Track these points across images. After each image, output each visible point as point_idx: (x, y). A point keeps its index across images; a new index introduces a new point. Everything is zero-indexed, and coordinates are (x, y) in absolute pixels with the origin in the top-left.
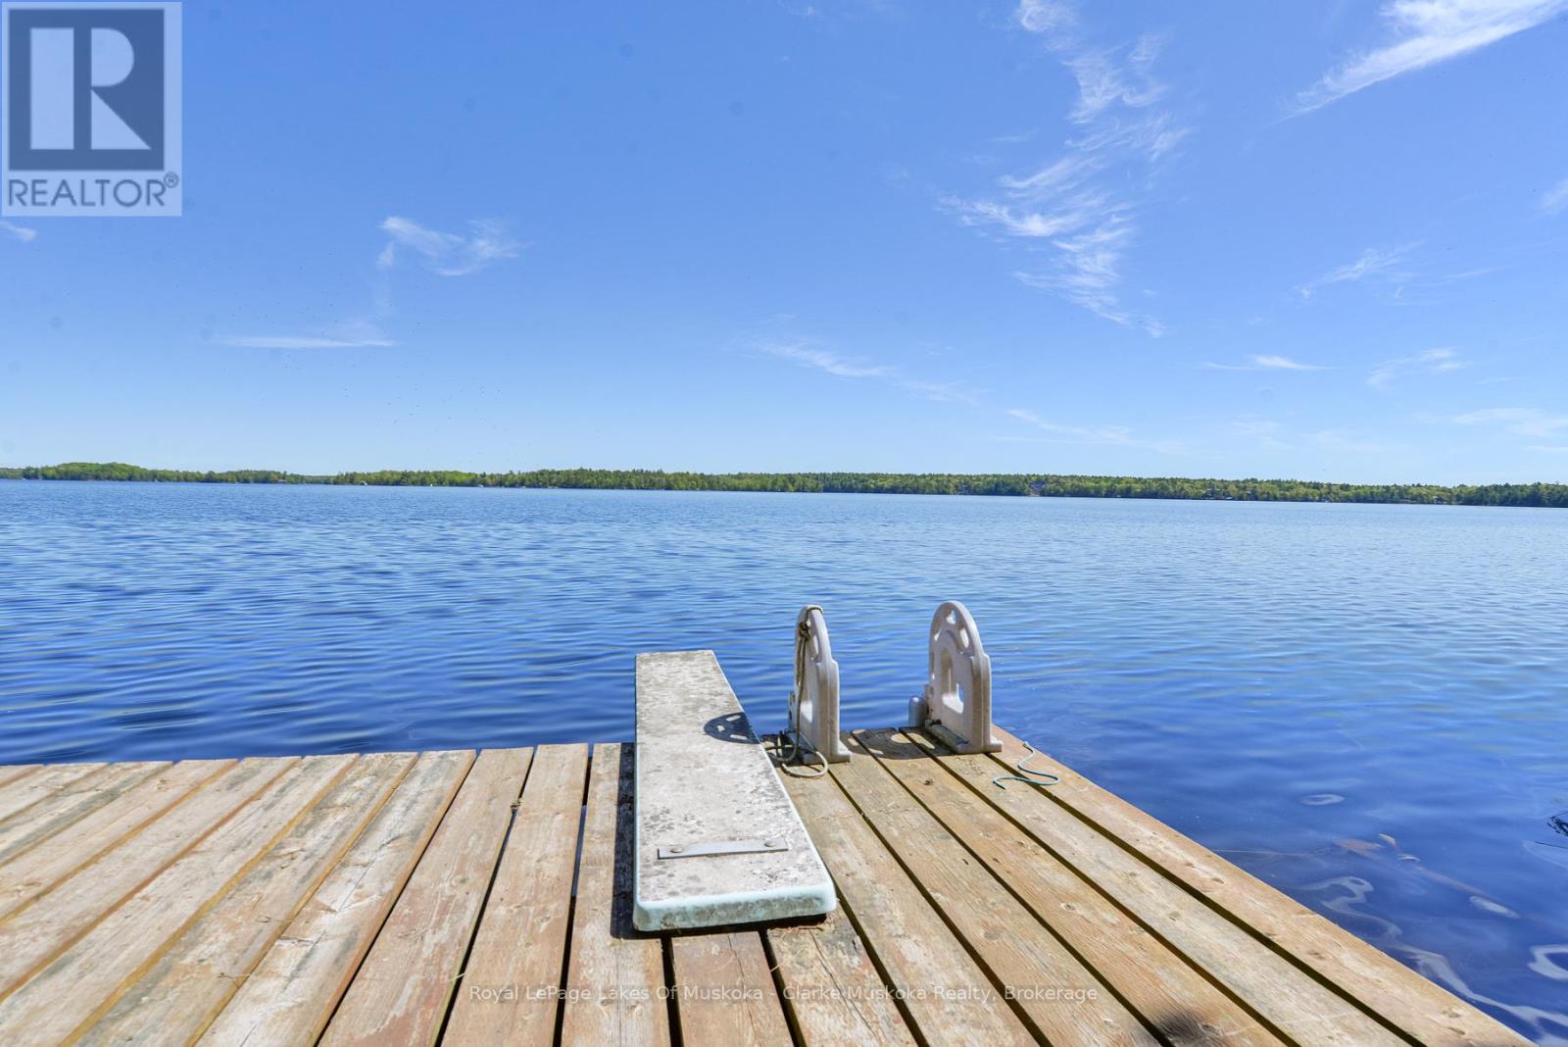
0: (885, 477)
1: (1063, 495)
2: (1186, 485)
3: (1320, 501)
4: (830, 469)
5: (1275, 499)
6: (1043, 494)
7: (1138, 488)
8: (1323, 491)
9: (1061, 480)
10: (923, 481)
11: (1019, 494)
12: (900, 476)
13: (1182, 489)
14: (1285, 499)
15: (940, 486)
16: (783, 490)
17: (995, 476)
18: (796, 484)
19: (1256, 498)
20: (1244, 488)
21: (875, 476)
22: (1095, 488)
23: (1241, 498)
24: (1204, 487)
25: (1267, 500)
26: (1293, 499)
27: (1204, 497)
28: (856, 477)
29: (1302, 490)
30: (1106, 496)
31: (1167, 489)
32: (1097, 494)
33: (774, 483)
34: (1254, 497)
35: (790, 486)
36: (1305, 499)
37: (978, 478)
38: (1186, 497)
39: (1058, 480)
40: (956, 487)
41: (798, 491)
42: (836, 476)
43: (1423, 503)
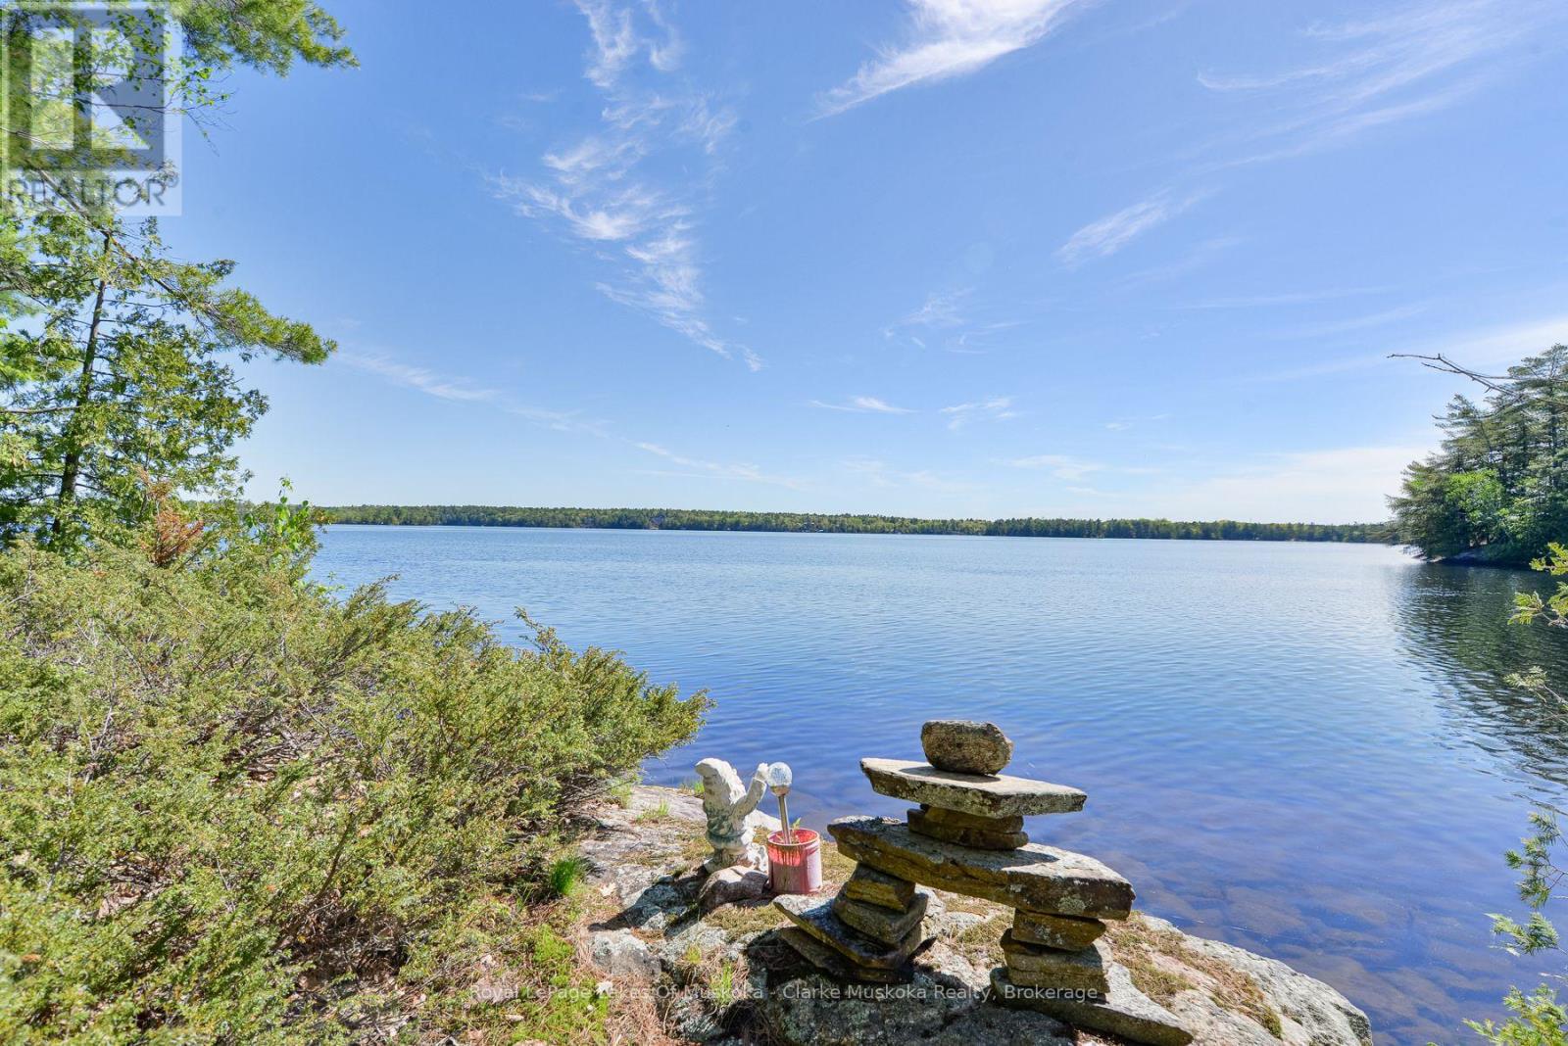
0: (513, 510)
1: (678, 528)
2: (787, 520)
3: (894, 532)
4: (460, 502)
5: (859, 531)
6: (661, 527)
7: (746, 522)
8: (897, 524)
9: (680, 514)
10: (551, 515)
11: (640, 527)
12: (530, 509)
13: (783, 523)
14: (866, 531)
15: (563, 519)
16: (386, 522)
17: (623, 510)
18: (403, 516)
19: (844, 531)
20: (835, 523)
21: (504, 510)
22: (708, 522)
23: (830, 531)
24: (802, 520)
25: (852, 532)
26: (873, 531)
27: (800, 530)
28: (485, 510)
29: (881, 524)
30: (718, 529)
31: (770, 522)
32: (710, 527)
33: (376, 516)
34: (842, 530)
35: (395, 519)
36: (883, 531)
37: (605, 512)
38: (785, 529)
39: (677, 514)
40: (583, 520)
41: (405, 523)
42: (466, 509)
43: (969, 534)
